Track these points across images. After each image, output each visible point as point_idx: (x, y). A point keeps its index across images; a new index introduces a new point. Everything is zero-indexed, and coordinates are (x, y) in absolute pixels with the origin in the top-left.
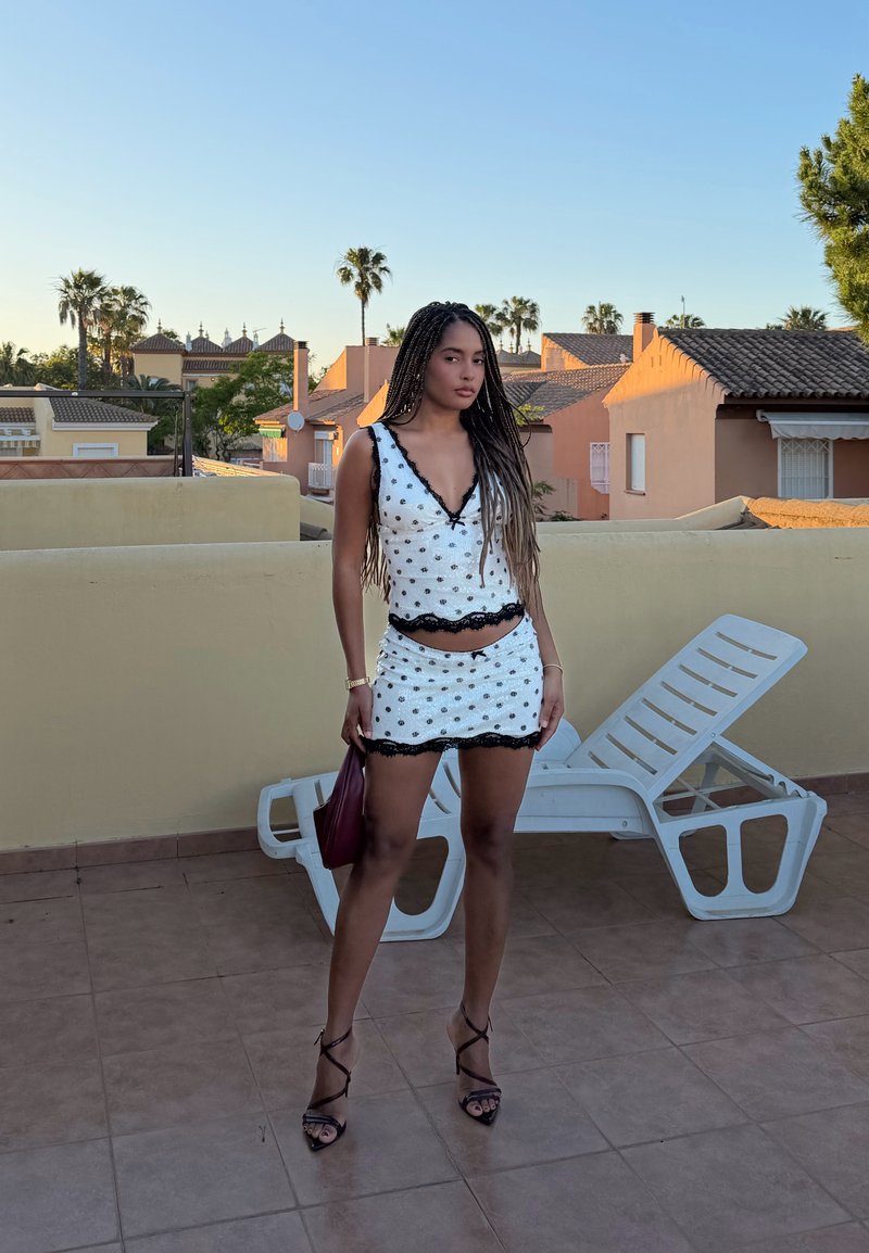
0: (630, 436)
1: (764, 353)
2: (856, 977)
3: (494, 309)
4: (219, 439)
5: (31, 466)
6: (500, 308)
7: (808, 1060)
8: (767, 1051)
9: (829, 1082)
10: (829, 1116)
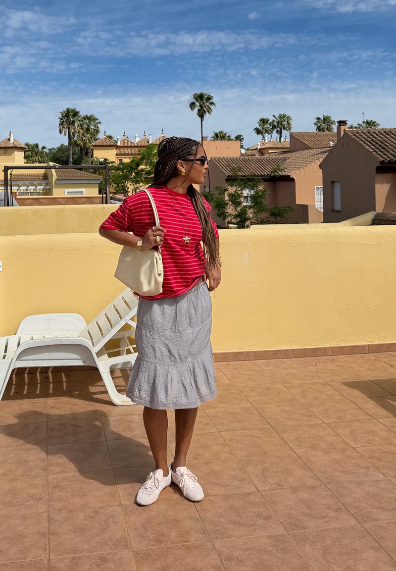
0: (333, 182)
2: (387, 429)
3: (268, 120)
4: (133, 187)
5: (42, 200)
6: (271, 119)
7: (355, 462)
8: (337, 457)
9: (362, 470)
10: (359, 484)
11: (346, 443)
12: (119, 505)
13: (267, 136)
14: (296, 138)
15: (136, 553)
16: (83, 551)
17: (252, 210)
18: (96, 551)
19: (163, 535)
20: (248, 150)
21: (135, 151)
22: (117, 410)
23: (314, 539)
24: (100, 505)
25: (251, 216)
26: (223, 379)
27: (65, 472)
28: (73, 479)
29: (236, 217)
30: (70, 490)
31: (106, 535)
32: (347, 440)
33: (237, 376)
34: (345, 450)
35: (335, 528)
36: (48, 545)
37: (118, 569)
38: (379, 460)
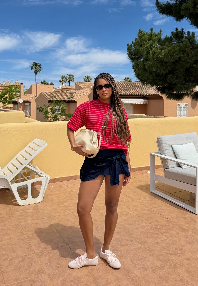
1: (120, 86)
3: (65, 77)
4: (3, 105)
7: (133, 219)
8: (125, 218)
9: (137, 223)
10: (137, 229)
11: (127, 212)
12: (34, 253)
13: (64, 83)
14: (77, 85)
15: (49, 275)
16: (22, 279)
17: (60, 115)
18: (29, 277)
19: (59, 264)
20: (56, 89)
21: (3, 88)
22: (21, 208)
23: (126, 255)
24: (25, 255)
25: (59, 118)
26: (67, 189)
27: (3, 241)
28: (7, 244)
29: (53, 118)
30: (7, 250)
31: (32, 269)
32: (127, 210)
33: (73, 187)
34: (127, 215)
35: (133, 249)
36: (3, 279)
37: (42, 285)
38: (142, 217)
